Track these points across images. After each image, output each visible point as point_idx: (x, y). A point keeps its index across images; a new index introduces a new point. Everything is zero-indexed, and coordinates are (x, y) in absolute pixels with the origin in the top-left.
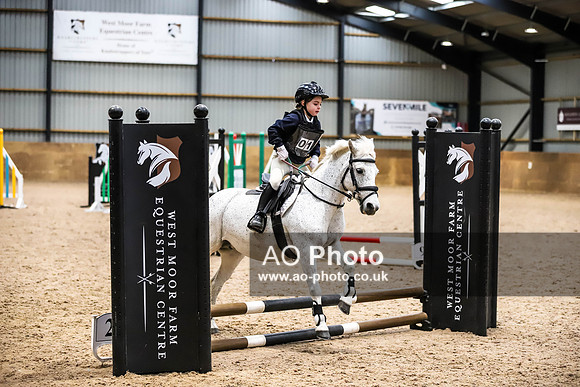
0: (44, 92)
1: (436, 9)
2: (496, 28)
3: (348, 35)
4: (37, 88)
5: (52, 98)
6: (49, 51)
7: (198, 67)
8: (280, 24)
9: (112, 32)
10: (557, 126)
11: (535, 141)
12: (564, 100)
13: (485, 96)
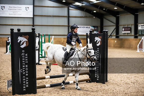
1: (92, 3)
2: (107, 8)
3: (70, 10)
7: (33, 18)
8: (53, 7)
9: (11, 9)
10: (122, 32)
11: (117, 35)
12: (124, 25)
13: (104, 24)
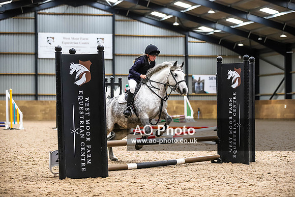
0: (34, 75)
1: (234, 27)
2: (266, 36)
3: (190, 42)
4: (31, 73)
5: (38, 78)
6: (36, 54)
7: (113, 60)
8: (155, 37)
9: (68, 43)
11: (288, 94)
13: (261, 72)
